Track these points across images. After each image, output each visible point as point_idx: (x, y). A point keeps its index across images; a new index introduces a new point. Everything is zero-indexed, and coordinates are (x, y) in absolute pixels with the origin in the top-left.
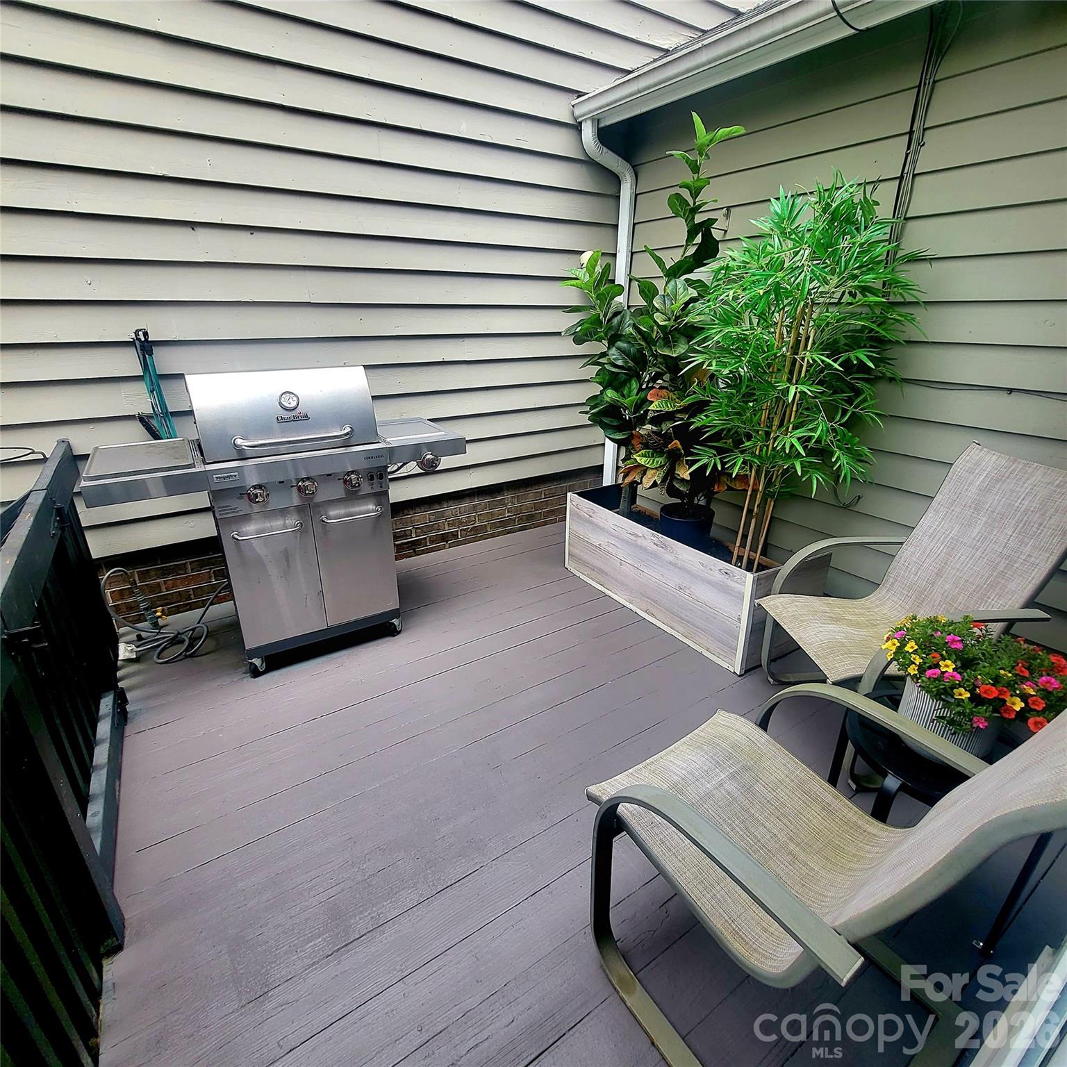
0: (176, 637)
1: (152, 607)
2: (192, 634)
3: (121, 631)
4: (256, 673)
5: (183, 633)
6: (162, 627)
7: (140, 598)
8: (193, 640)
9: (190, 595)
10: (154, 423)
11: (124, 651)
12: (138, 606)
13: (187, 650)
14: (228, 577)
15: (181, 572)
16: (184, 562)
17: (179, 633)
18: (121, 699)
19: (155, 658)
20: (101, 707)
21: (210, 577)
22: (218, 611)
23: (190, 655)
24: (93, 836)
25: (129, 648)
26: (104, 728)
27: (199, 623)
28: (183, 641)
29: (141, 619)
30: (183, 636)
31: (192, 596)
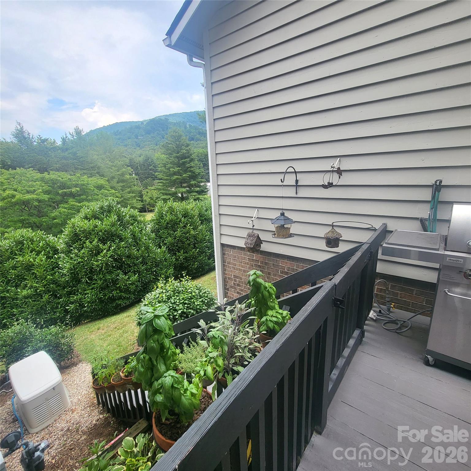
0: (395, 320)
1: (390, 302)
2: (403, 323)
3: (375, 305)
4: (427, 363)
5: (399, 321)
6: (391, 312)
7: (387, 296)
8: (402, 326)
9: (410, 304)
10: (427, 223)
11: (372, 314)
12: (385, 298)
13: (397, 329)
14: (434, 305)
15: (410, 292)
16: (413, 289)
17: (397, 320)
18: (362, 335)
19: (383, 324)
20: (354, 333)
21: (424, 301)
22: (422, 319)
23: (397, 332)
24: (330, 383)
25: (374, 315)
26: (352, 342)
27: (408, 320)
28: (397, 324)
29: (384, 304)
30: (398, 322)
31: (411, 305)
